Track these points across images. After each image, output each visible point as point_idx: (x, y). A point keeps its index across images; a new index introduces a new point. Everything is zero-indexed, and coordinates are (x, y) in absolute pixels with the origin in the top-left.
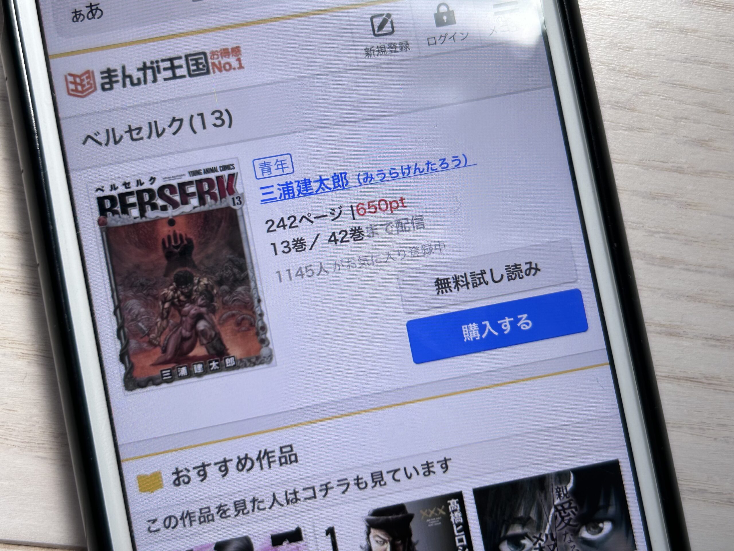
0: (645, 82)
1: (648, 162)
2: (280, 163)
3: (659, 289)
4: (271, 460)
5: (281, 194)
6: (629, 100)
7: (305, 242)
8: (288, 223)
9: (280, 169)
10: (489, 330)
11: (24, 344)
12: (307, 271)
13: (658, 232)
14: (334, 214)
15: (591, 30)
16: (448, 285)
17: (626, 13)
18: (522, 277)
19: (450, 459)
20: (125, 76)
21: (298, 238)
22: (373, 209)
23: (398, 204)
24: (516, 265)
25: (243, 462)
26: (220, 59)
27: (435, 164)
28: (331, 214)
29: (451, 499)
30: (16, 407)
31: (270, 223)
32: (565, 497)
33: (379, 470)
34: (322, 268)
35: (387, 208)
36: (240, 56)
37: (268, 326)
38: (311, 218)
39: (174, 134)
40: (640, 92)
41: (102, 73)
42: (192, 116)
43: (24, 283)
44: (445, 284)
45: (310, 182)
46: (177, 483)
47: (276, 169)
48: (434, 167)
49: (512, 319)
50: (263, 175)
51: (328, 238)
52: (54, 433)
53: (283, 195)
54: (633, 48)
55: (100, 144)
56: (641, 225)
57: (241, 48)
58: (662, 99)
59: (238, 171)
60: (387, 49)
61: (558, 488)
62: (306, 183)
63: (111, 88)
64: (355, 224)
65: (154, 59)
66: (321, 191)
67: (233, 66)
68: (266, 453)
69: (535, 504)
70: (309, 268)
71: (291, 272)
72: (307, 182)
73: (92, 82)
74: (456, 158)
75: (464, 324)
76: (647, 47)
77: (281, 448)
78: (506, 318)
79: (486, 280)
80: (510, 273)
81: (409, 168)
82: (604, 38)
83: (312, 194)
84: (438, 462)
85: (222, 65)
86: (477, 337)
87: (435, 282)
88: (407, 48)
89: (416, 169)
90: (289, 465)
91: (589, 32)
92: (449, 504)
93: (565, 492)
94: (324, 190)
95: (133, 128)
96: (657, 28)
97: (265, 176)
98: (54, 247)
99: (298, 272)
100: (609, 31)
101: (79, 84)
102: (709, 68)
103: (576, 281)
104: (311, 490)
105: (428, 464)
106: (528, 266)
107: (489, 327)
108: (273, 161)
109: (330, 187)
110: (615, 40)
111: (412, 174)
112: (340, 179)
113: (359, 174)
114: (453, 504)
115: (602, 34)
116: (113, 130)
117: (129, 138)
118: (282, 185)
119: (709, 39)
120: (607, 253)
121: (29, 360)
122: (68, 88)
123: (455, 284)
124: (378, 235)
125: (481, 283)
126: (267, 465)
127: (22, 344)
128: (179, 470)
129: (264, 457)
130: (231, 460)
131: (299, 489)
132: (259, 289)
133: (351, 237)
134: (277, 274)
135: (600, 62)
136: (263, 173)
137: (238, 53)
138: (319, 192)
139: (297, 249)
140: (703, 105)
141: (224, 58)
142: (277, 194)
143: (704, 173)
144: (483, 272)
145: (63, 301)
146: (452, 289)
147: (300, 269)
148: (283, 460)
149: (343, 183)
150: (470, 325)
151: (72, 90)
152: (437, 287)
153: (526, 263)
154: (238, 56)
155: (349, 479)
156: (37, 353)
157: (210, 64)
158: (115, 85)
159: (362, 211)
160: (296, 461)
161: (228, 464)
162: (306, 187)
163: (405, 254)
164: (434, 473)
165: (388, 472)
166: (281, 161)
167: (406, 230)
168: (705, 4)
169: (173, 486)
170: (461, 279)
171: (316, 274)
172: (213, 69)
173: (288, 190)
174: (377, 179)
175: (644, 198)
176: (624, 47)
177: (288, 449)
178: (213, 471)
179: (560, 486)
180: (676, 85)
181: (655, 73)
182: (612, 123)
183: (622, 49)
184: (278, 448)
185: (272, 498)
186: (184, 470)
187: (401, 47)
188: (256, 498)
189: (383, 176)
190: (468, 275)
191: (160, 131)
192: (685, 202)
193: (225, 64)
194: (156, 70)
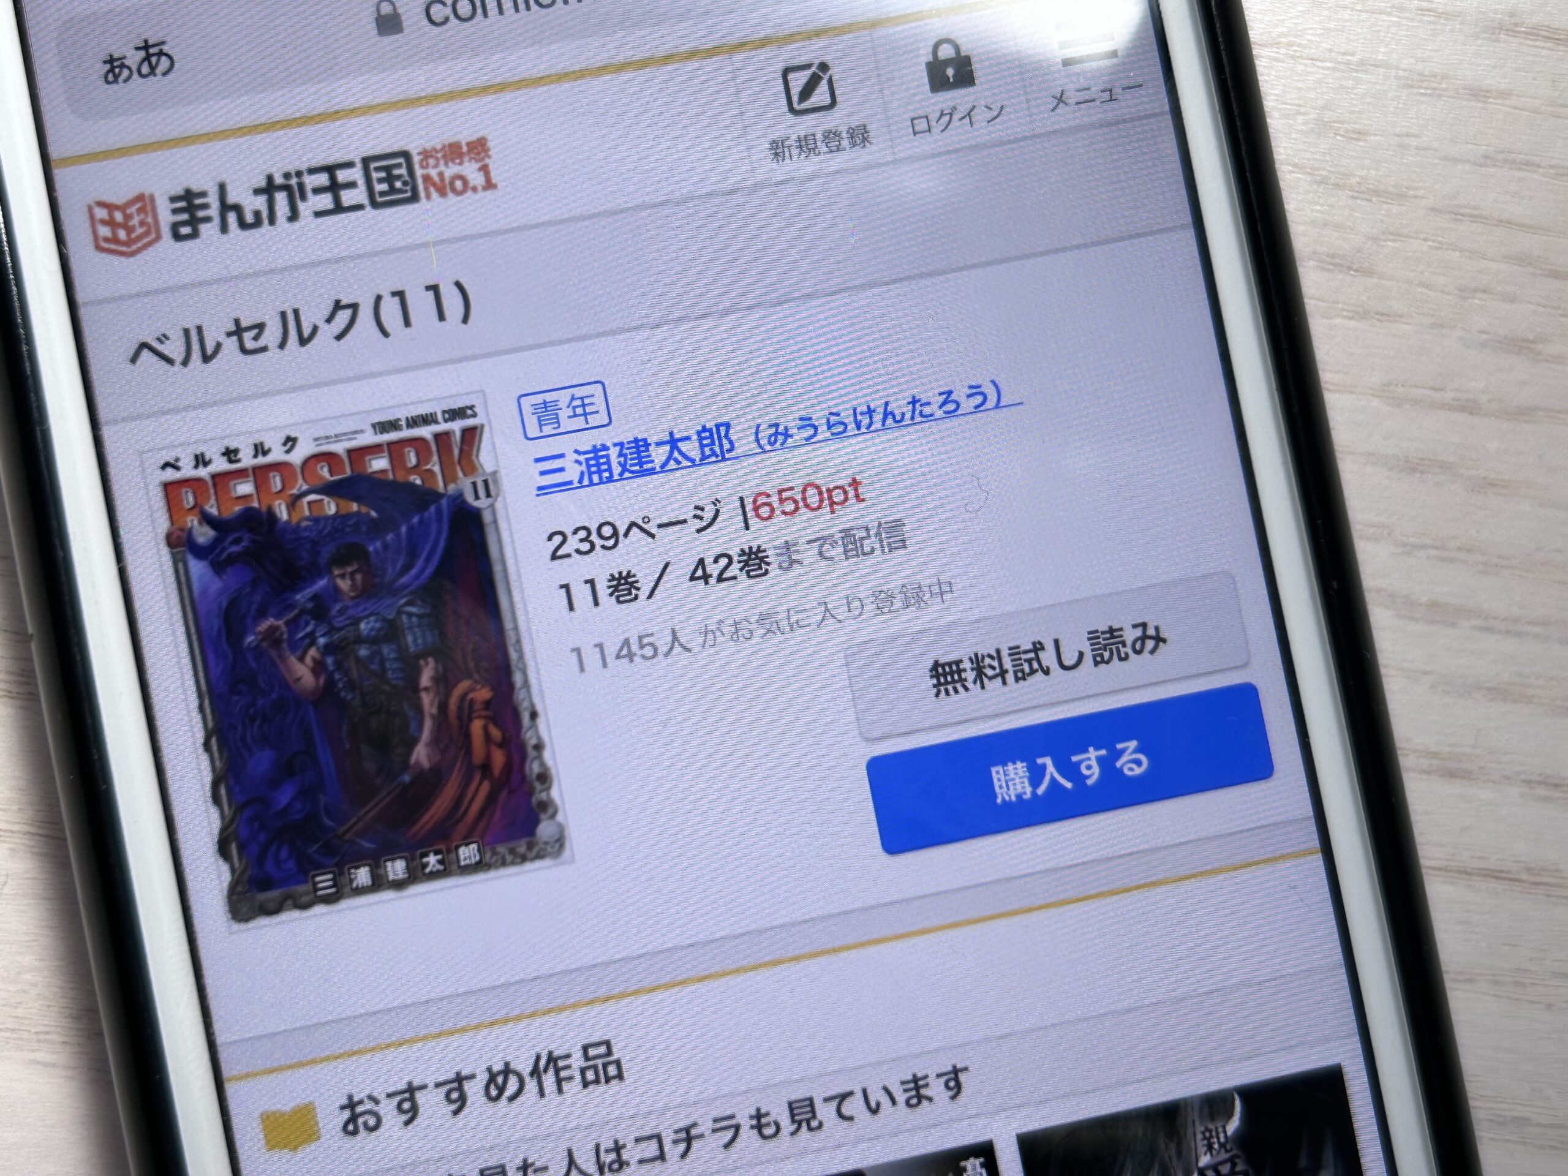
0: (1395, 209)
1: (1400, 389)
2: (578, 402)
3: (1425, 673)
4: (563, 1074)
5: (582, 473)
6: (1359, 251)
7: (637, 582)
9: (580, 415)
10: (1053, 779)
12: (642, 647)
13: (1423, 547)
14: (701, 518)
15: (1277, 92)
16: (960, 676)
17: (1352, 55)
18: (1126, 658)
19: (966, 1069)
20: (226, 207)
21: (620, 573)
22: (789, 507)
23: (845, 492)
24: (1111, 630)
25: (500, 1080)
26: (442, 168)
27: (929, 404)
28: (696, 517)
29: (967, 1159)
31: (558, 539)
32: (1223, 1151)
33: (807, 1095)
34: (675, 638)
35: (821, 501)
36: (487, 161)
37: (553, 771)
38: (651, 527)
39: (339, 337)
40: (1383, 233)
41: (173, 199)
42: (379, 298)
44: (952, 673)
45: (647, 445)
46: (351, 1128)
47: (570, 417)
48: (927, 410)
49: (1103, 752)
50: (541, 431)
51: (690, 572)
52: (71, 1008)
53: (586, 476)
54: (1366, 134)
55: (169, 361)
56: (1385, 532)
57: (490, 144)
58: (1430, 247)
59: (485, 422)
60: (819, 144)
61: (1207, 1129)
62: (637, 447)
63: (195, 235)
64: (750, 540)
65: (291, 168)
66: (672, 464)
67: (471, 184)
68: (552, 1059)
69: (1156, 1167)
70: (646, 640)
71: (606, 648)
72: (640, 446)
73: (150, 220)
74: (975, 390)
75: (995, 765)
76: (1398, 131)
77: (585, 1048)
78: (1091, 749)
79: (1044, 664)
80: (1099, 649)
81: (870, 412)
82: (1303, 110)
83: (652, 472)
84: (939, 1076)
85: (447, 181)
86: (1025, 793)
87: (931, 670)
88: (865, 139)
89: (886, 414)
90: (603, 1087)
91: (1268, 98)
92: (964, 1169)
93: (1222, 1140)
94: (678, 462)
95: (244, 324)
96: (1420, 87)
97: (545, 433)
98: (67, 599)
99: (621, 649)
100: (1312, 95)
101: (119, 225)
102: (1536, 176)
103: (1245, 665)
104: (654, 1142)
105: (915, 1080)
106: (1138, 632)
107: (1051, 769)
108: (564, 397)
109: (691, 454)
110: (1328, 116)
111: (877, 425)
112: (716, 436)
113: (758, 426)
114: (973, 1168)
115: (1297, 102)
116: (199, 329)
117: (237, 344)
118: (585, 453)
119: (1536, 112)
120: (1315, 603)
121: (13, 846)
122: (95, 233)
123: (974, 673)
124: (800, 563)
125: (1033, 672)
126: (554, 1087)
128: (356, 1099)
129: (546, 1070)
130: (472, 1077)
131: (626, 1139)
132: (535, 689)
133: (741, 570)
134: (575, 655)
136: (541, 426)
137: (482, 154)
138: (667, 468)
139: (618, 597)
140: (1522, 260)
141: (451, 164)
142: (573, 473)
143: (1524, 413)
144: (1038, 647)
145: (89, 721)
146: (970, 685)
147: (627, 642)
148: (590, 1076)
149: (721, 446)
150: (1010, 767)
151: (106, 240)
152: (935, 681)
153: (1135, 626)
154: (482, 159)
155: (738, 1116)
156: (31, 829)
157: (420, 181)
158: (203, 228)
159: (764, 511)
160: (620, 1076)
161: (467, 1086)
162: (640, 458)
163: (862, 607)
165: (826, 1100)
166: (582, 398)
167: (864, 554)
168: (1526, 33)
169: (342, 1134)
170: (987, 661)
171: (660, 657)
172: (426, 189)
173: (598, 465)
174: (799, 437)
175: (1391, 469)
176: (1347, 131)
177: (602, 1049)
178: (431, 1102)
179: (1211, 1126)
180: (1462, 215)
181: (1416, 189)
182: (1323, 301)
183: (1342, 136)
184: (579, 1047)
185: (566, 1162)
186: (366, 1100)
187: (852, 138)
188: (530, 1161)
189: (811, 431)
190: (1005, 653)
191: (306, 332)
192: (1484, 478)
193: (453, 180)
194: (296, 193)
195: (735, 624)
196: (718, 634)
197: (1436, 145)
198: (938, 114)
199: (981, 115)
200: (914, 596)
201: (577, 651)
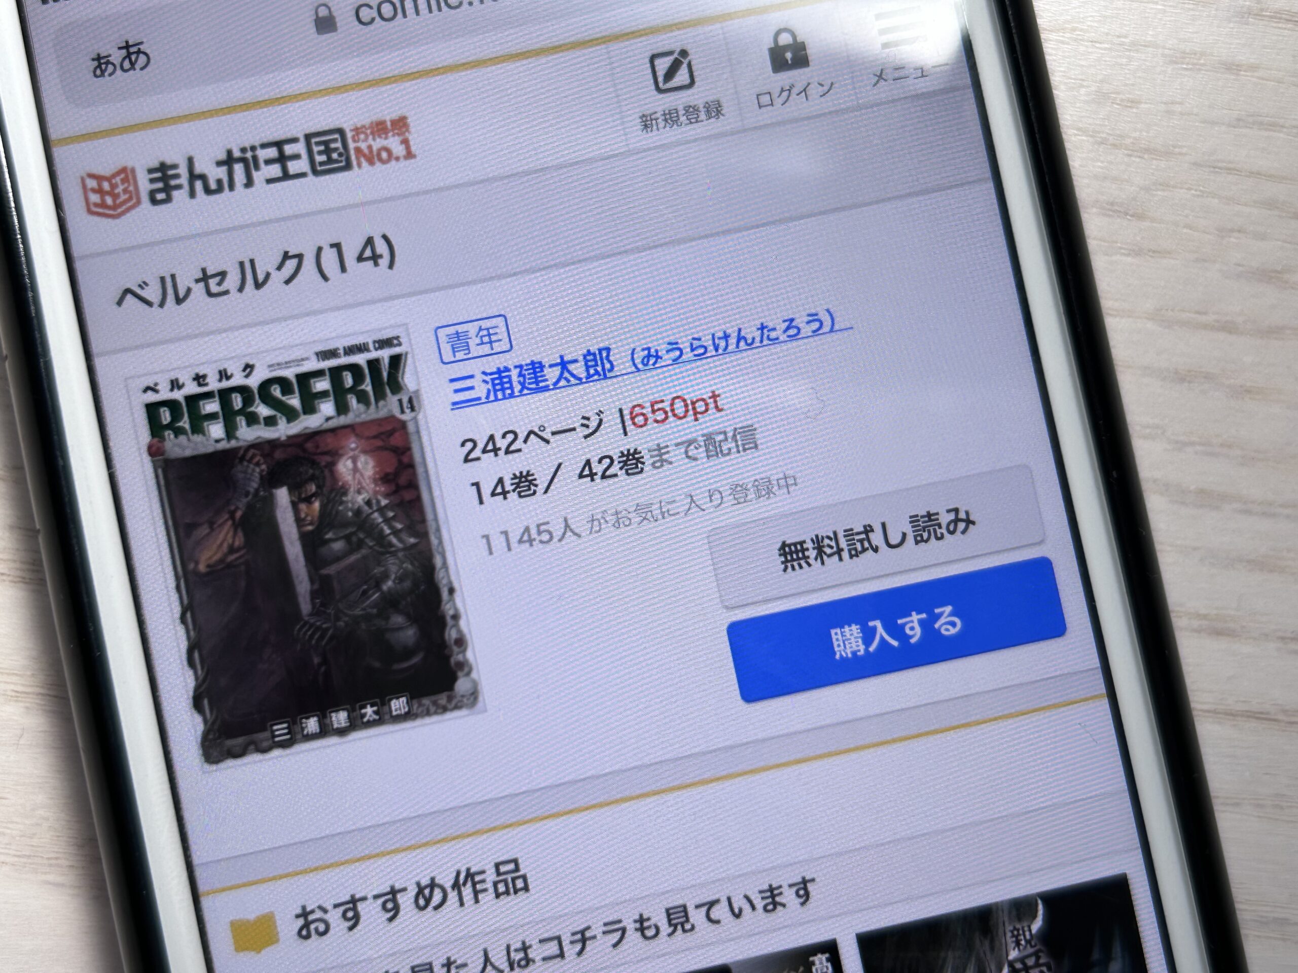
0: (1163, 164)
1: (1170, 313)
2: (485, 332)
3: (1195, 549)
4: (479, 887)
5: (489, 391)
6: (1134, 199)
7: (535, 480)
8: (502, 444)
9: (486, 343)
10: (882, 638)
11: (17, 675)
12: (540, 533)
13: (1192, 444)
14: (587, 426)
16: (803, 554)
17: (1126, 37)
18: (942, 537)
19: (813, 880)
20: (193, 177)
21: (521, 473)
22: (660, 416)
23: (707, 404)
24: (929, 515)
25: (427, 892)
26: (370, 141)
27: (774, 329)
28: (583, 425)
29: (815, 955)
30: (7, 790)
31: (469, 445)
32: (1029, 946)
33: (681, 902)
34: (567, 526)
35: (687, 411)
36: (407, 135)
37: (468, 637)
38: (547, 435)
39: (288, 282)
40: (1154, 184)
41: (150, 171)
42: (320, 249)
43: (15, 561)
44: (797, 552)
45: (542, 367)
46: (304, 933)
47: (478, 345)
48: (773, 335)
49: (924, 616)
50: (455, 356)
51: (578, 472)
52: (76, 838)
53: (492, 393)
54: (1139, 102)
55: (149, 303)
56: (1159, 432)
57: (410, 120)
58: (1194, 195)
59: (409, 350)
60: (681, 117)
61: (1015, 929)
62: (534, 368)
63: (168, 200)
64: (628, 444)
65: (247, 144)
66: (563, 383)
67: (395, 154)
68: (470, 875)
69: (973, 960)
70: (543, 528)
71: (511, 535)
72: (537, 367)
73: (131, 188)
74: (813, 317)
75: (835, 627)
76: (1164, 99)
77: (497, 866)
78: (914, 613)
79: (874, 543)
80: (919, 530)
81: (726, 337)
82: (1085, 83)
83: (546, 389)
85: (375, 153)
86: (859, 651)
87: (779, 550)
88: (719, 112)
89: (740, 338)
90: (512, 896)
92: (813, 963)
93: (1028, 937)
94: (568, 381)
95: (209, 273)
96: (1183, 63)
97: (457, 358)
98: (67, 499)
99: (522, 537)
100: (1093, 71)
101: (108, 193)
102: (1281, 135)
103: (1041, 542)
104: (556, 942)
105: (771, 889)
106: (952, 516)
107: (880, 630)
108: (472, 329)
109: (579, 375)
110: (1106, 88)
111: (732, 347)
112: (599, 360)
113: (634, 350)
114: (821, 962)
115: (1080, 77)
116: (173, 277)
117: (204, 291)
118: (491, 374)
119: (1280, 82)
120: (1098, 489)
121: (28, 705)
122: (87, 200)
123: (816, 551)
124: (671, 463)
125: (864, 550)
126: (472, 896)
127: (14, 674)
128: (309, 909)
129: (465, 884)
130: (404, 890)
131: (533, 941)
133: (621, 469)
134: (484, 541)
135: (1079, 129)
136: (454, 352)
137: (404, 130)
138: (559, 386)
139: (519, 493)
140: (1271, 204)
141: (378, 140)
142: (481, 391)
143: (1273, 332)
144: (868, 530)
145: (86, 600)
146: (811, 561)
147: (527, 529)
149: (603, 369)
150: (847, 629)
151: (96, 205)
152: (783, 559)
153: (949, 511)
154: (403, 134)
155: (624, 921)
156: (42, 691)
157: (352, 152)
158: (175, 194)
159: (640, 420)
160: (526, 888)
161: (400, 898)
162: (536, 377)
163: (722, 498)
164: (784, 905)
165: (697, 907)
166: (488, 329)
167: (724, 455)
168: (1271, 17)
169: (296, 937)
170: (826, 541)
171: (555, 540)
172: (358, 159)
173: (502, 384)
174: (668, 358)
175: (1163, 379)
176: (1122, 100)
177: (511, 866)
178: (370, 911)
180: (1220, 168)
181: (1181, 147)
182: (1104, 241)
183: (1118, 104)
184: (493, 864)
185: (482, 960)
186: (317, 911)
187: (708, 111)
188: (452, 959)
189: (677, 353)
190: (841, 535)
191: (261, 277)
192: (1241, 386)
193: (379, 151)
194: (250, 164)
195: (617, 513)
196: (602, 521)
197: (1195, 110)
198: (779, 89)
199: (814, 91)
200: (765, 489)
201: (487, 537)
